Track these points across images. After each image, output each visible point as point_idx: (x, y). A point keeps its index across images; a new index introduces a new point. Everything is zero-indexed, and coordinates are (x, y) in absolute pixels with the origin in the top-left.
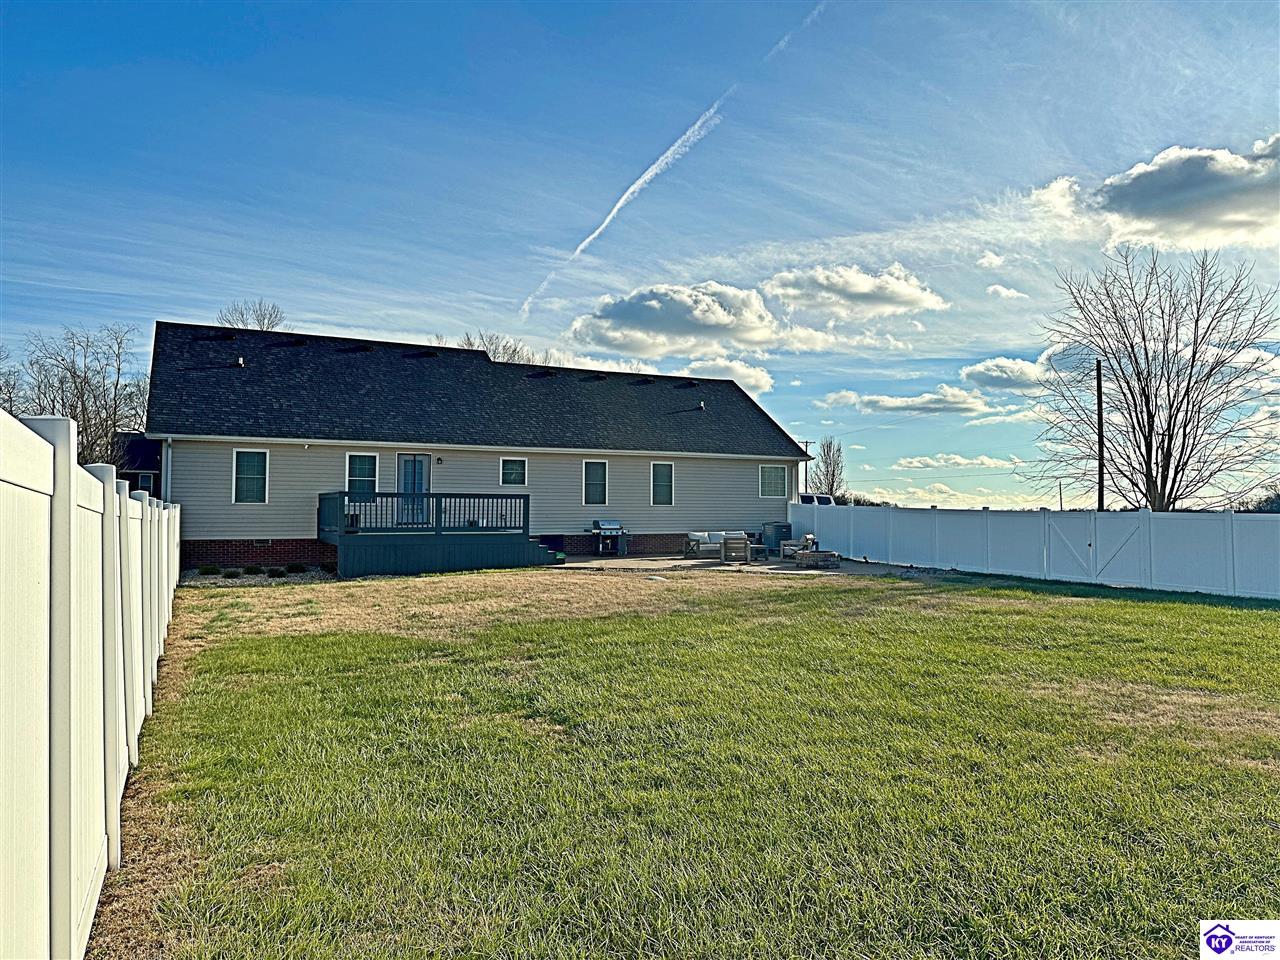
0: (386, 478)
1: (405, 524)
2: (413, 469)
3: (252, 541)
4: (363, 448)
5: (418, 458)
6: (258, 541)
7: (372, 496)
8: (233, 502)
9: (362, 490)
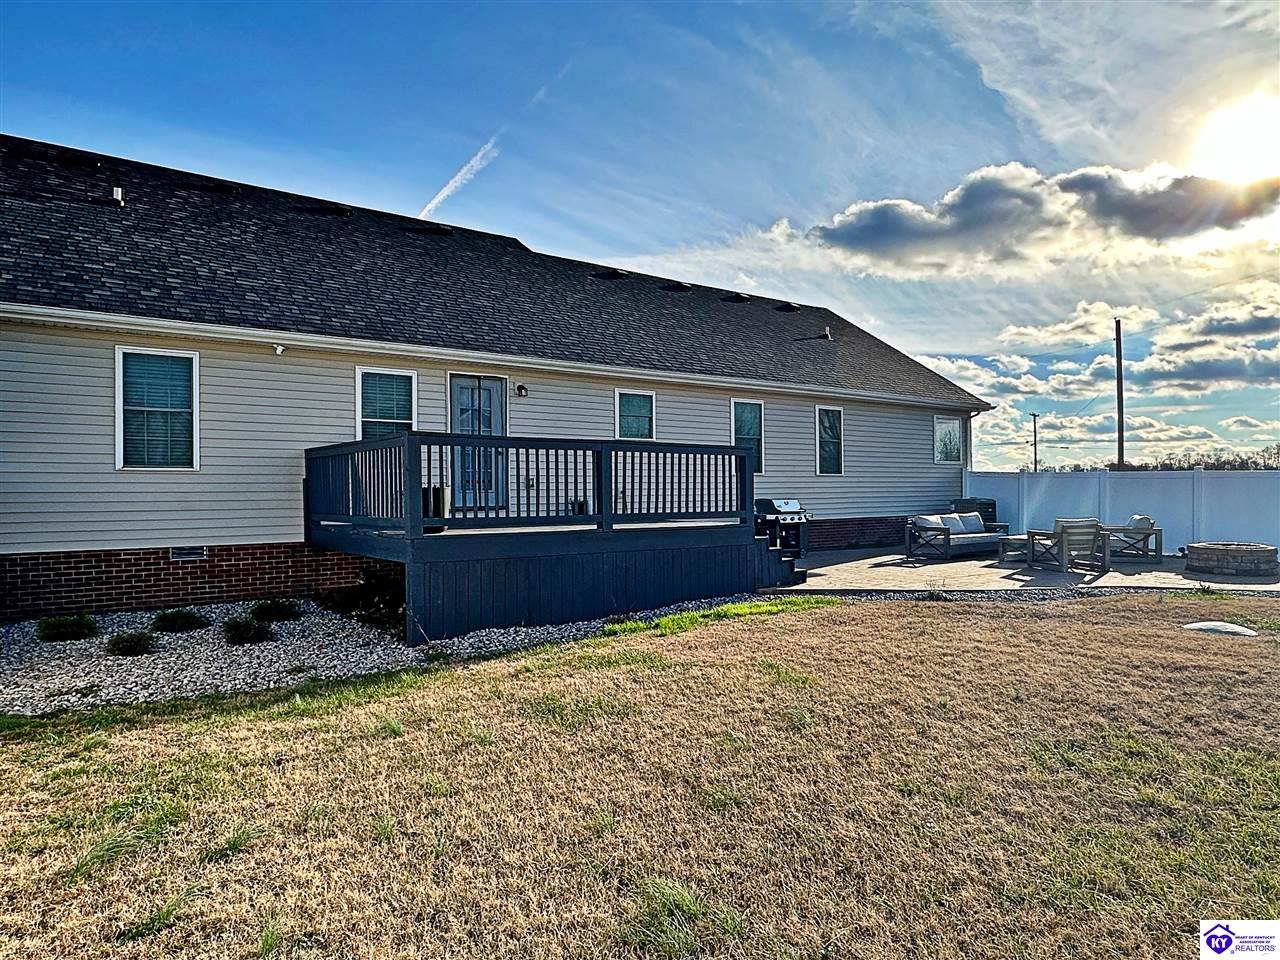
0: (430, 421)
3: (166, 551)
5: (482, 384)
6: (179, 551)
8: (120, 463)
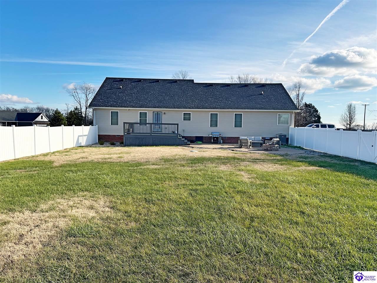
0: (150, 119)
1: (155, 132)
2: (157, 116)
3: (115, 135)
4: (143, 110)
5: (159, 113)
6: (117, 135)
7: (146, 124)
8: (110, 125)
9: (143, 122)
